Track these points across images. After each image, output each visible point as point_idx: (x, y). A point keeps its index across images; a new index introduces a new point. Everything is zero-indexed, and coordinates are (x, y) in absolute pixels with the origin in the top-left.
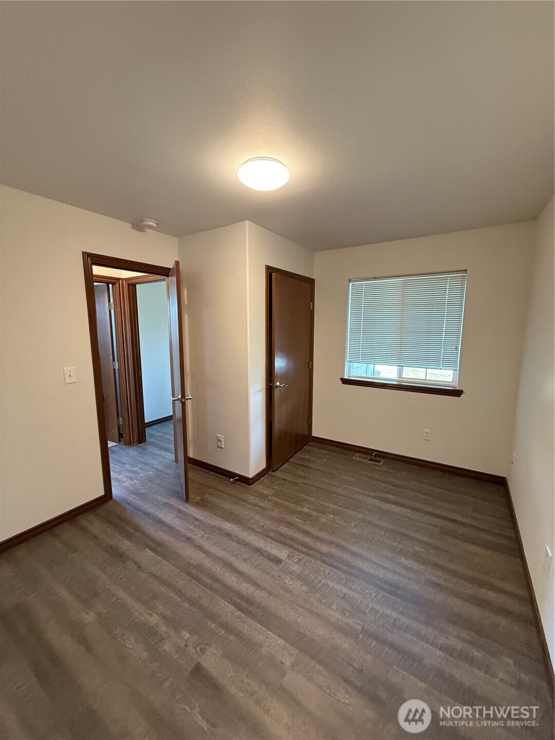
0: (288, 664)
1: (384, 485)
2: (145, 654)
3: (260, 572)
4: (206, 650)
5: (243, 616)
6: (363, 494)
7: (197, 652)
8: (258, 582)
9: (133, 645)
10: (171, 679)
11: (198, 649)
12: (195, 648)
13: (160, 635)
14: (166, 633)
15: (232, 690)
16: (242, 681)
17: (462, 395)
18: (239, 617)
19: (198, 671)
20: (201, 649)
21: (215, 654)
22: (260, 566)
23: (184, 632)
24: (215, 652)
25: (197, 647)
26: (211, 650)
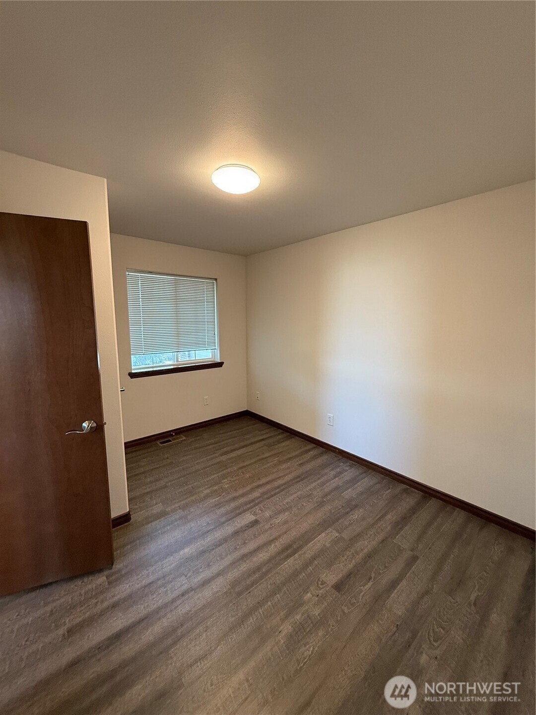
0: (337, 535)
1: (211, 447)
2: (321, 633)
3: (262, 536)
4: (323, 580)
5: (300, 553)
6: (212, 459)
7: (323, 588)
8: (271, 538)
9: (310, 647)
10: (343, 607)
11: (321, 586)
12: (320, 589)
13: (304, 620)
14: (303, 615)
15: (350, 566)
16: (346, 560)
17: (223, 366)
18: (300, 556)
19: (338, 587)
20: (322, 584)
21: (327, 575)
22: (255, 534)
23: (305, 598)
24: (325, 574)
25: (319, 587)
26: (323, 577)
